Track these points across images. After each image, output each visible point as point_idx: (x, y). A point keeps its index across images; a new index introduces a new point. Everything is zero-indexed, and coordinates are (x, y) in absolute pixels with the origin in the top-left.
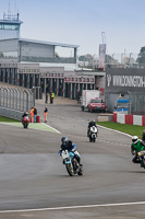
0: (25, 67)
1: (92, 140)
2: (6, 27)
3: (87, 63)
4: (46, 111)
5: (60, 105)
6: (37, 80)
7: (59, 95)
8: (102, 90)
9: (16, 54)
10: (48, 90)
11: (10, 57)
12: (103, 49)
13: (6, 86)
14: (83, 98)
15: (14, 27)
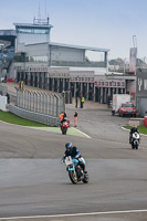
0: (54, 71)
1: (135, 146)
2: (36, 31)
3: (117, 67)
4: (76, 115)
5: (90, 110)
6: (67, 84)
7: (90, 99)
8: (133, 94)
9: (45, 59)
10: (78, 95)
11: (39, 61)
12: (133, 52)
13: (36, 91)
14: (113, 103)
15: (44, 31)
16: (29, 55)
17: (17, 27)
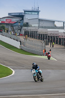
0: (41, 31)
2: (33, 13)
5: (57, 48)
6: (46, 36)
7: (56, 43)
9: (37, 25)
11: (34, 27)
13: (33, 39)
15: (36, 13)
16: (30, 24)
17: (25, 11)
